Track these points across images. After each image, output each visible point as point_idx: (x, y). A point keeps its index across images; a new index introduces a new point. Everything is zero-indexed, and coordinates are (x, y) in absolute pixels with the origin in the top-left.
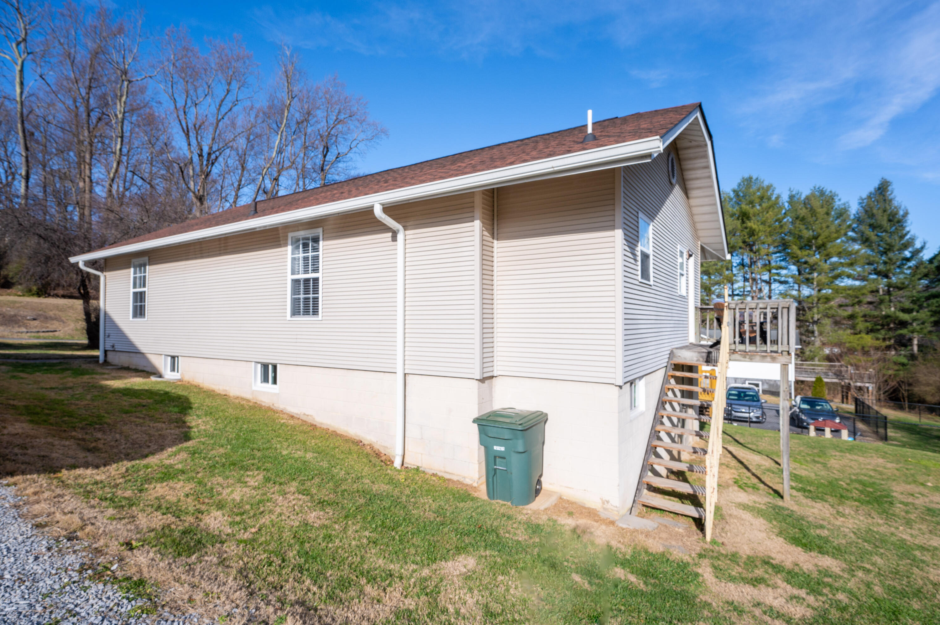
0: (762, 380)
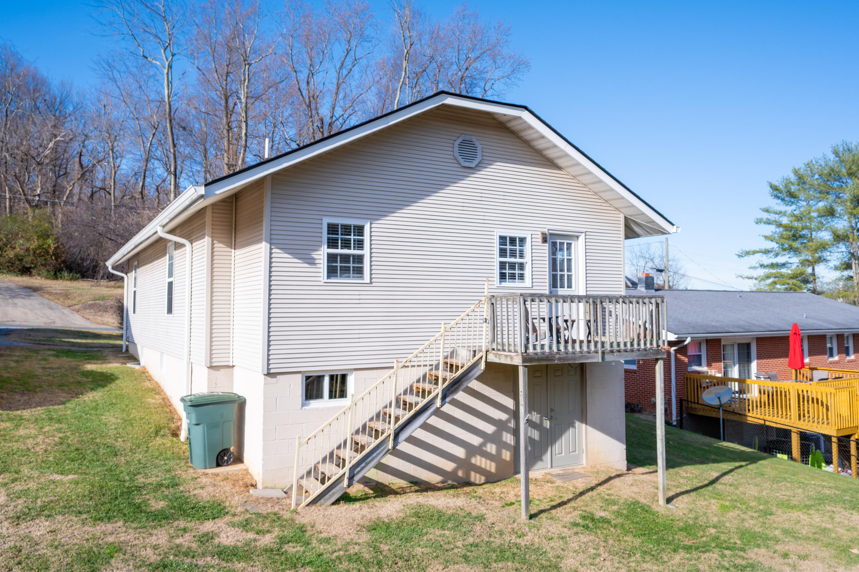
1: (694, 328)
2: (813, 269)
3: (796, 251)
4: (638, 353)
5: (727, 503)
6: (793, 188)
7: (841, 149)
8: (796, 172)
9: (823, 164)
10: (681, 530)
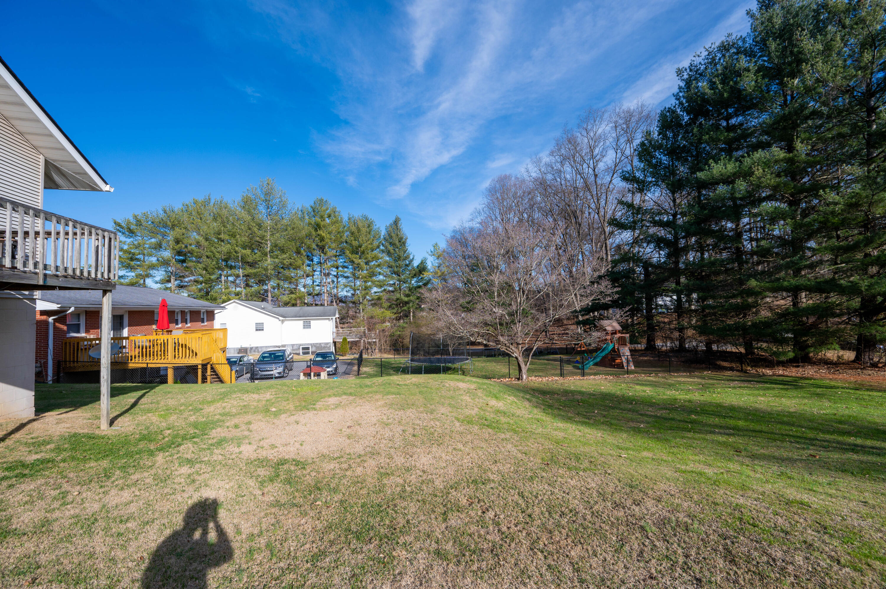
0: (311, 344)
1: (76, 301)
2: (144, 281)
3: (131, 268)
4: (88, 282)
5: (163, 413)
6: (133, 227)
7: (168, 209)
8: (135, 217)
9: (156, 216)
10: (140, 441)
